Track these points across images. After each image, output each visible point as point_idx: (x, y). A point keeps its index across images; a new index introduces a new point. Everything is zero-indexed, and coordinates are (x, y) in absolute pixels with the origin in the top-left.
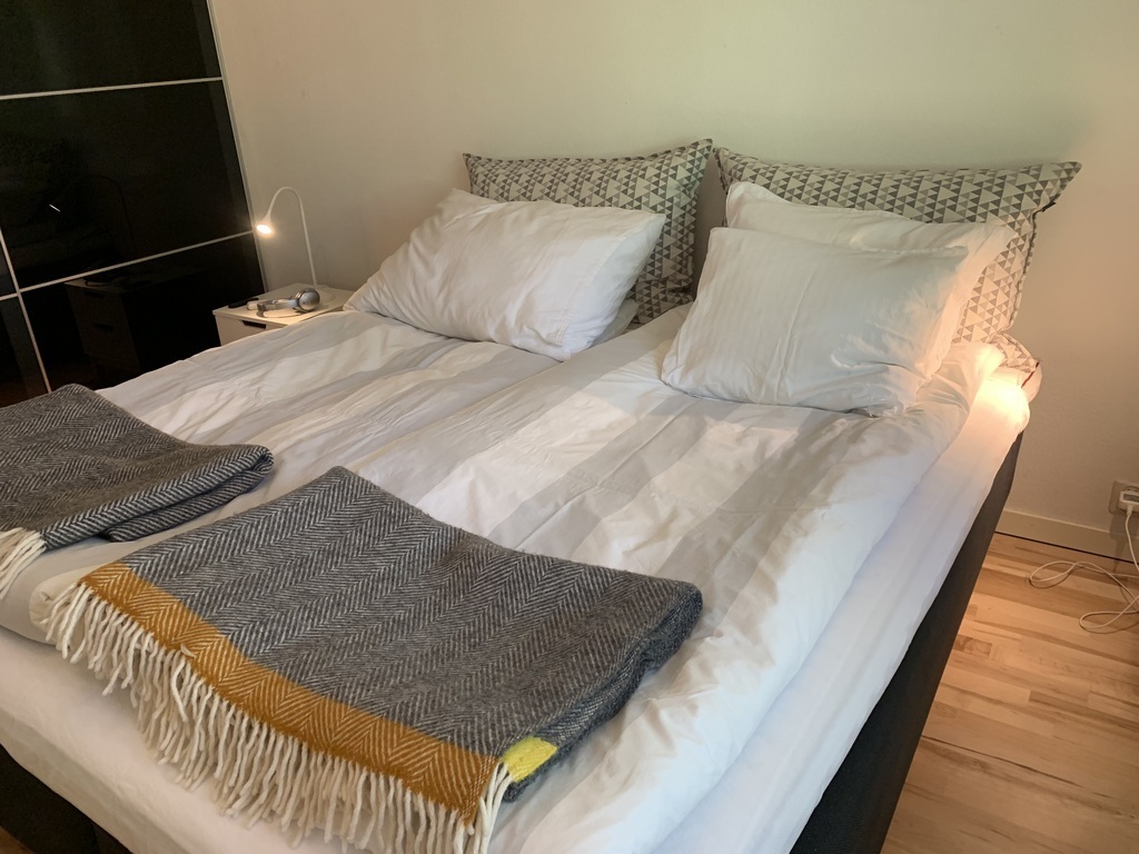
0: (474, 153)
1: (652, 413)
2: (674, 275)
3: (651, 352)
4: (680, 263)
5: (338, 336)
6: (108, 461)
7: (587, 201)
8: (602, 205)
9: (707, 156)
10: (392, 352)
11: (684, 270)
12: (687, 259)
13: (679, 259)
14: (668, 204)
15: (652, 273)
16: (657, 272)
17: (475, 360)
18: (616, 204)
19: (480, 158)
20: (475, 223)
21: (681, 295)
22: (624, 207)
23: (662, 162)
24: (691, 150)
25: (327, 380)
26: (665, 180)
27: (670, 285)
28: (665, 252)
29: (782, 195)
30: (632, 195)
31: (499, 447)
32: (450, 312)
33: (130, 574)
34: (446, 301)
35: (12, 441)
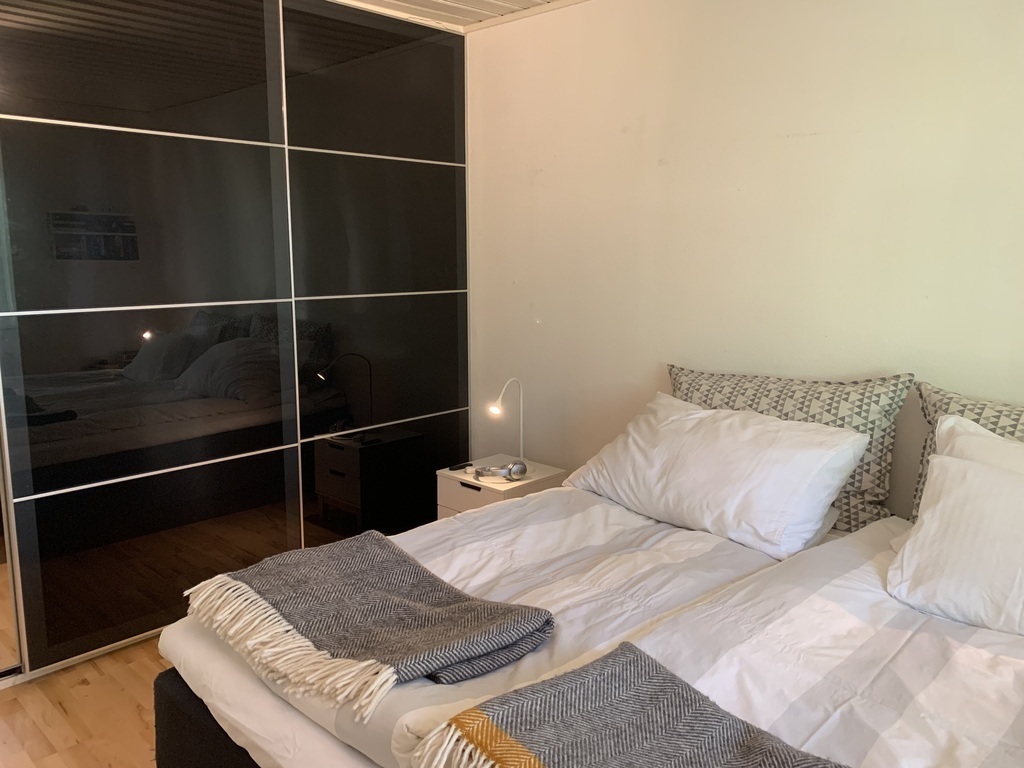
0: (678, 365)
1: (888, 625)
2: (872, 488)
3: (870, 562)
4: (879, 478)
5: (569, 510)
6: (412, 604)
7: (790, 415)
8: (806, 420)
9: (908, 388)
10: (615, 529)
11: (882, 485)
12: (884, 475)
13: (878, 474)
14: (870, 426)
15: (852, 484)
16: (857, 484)
17: (694, 547)
18: (820, 421)
19: (683, 369)
20: (689, 425)
21: (879, 507)
22: (827, 424)
23: (865, 389)
24: (894, 382)
25: (563, 551)
26: (869, 405)
27: (868, 498)
28: (866, 467)
29: (993, 430)
30: (807, 413)
31: (754, 641)
32: (667, 501)
33: (488, 722)
34: (664, 491)
35: (337, 576)
